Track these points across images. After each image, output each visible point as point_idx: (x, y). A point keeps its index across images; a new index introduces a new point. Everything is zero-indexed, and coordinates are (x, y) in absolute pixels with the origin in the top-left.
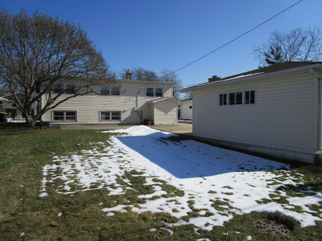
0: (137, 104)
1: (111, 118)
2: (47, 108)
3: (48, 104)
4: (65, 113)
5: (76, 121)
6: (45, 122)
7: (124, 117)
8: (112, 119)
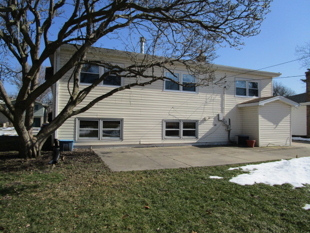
0: (222, 109)
1: (181, 133)
2: (70, 112)
3: (72, 102)
4: (101, 124)
5: (122, 139)
6: (61, 142)
7: (203, 130)
8: (184, 135)
